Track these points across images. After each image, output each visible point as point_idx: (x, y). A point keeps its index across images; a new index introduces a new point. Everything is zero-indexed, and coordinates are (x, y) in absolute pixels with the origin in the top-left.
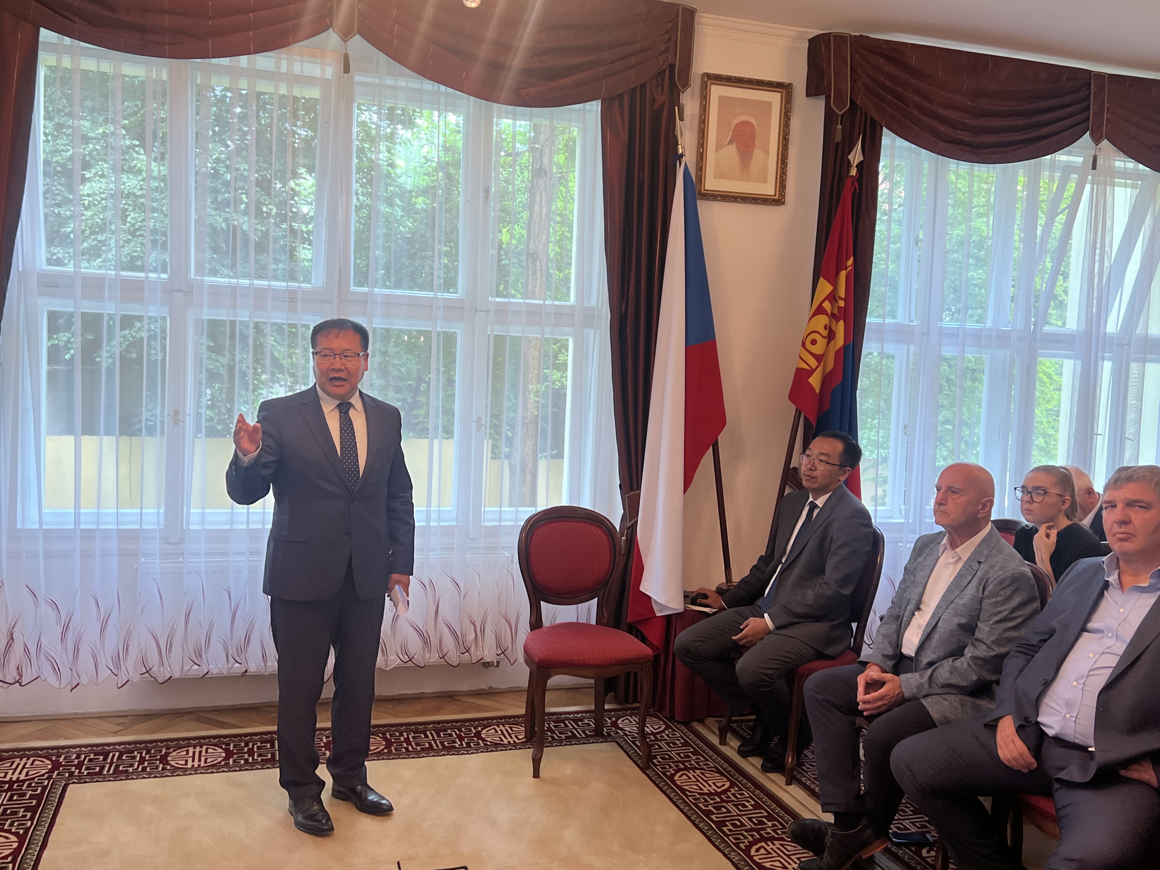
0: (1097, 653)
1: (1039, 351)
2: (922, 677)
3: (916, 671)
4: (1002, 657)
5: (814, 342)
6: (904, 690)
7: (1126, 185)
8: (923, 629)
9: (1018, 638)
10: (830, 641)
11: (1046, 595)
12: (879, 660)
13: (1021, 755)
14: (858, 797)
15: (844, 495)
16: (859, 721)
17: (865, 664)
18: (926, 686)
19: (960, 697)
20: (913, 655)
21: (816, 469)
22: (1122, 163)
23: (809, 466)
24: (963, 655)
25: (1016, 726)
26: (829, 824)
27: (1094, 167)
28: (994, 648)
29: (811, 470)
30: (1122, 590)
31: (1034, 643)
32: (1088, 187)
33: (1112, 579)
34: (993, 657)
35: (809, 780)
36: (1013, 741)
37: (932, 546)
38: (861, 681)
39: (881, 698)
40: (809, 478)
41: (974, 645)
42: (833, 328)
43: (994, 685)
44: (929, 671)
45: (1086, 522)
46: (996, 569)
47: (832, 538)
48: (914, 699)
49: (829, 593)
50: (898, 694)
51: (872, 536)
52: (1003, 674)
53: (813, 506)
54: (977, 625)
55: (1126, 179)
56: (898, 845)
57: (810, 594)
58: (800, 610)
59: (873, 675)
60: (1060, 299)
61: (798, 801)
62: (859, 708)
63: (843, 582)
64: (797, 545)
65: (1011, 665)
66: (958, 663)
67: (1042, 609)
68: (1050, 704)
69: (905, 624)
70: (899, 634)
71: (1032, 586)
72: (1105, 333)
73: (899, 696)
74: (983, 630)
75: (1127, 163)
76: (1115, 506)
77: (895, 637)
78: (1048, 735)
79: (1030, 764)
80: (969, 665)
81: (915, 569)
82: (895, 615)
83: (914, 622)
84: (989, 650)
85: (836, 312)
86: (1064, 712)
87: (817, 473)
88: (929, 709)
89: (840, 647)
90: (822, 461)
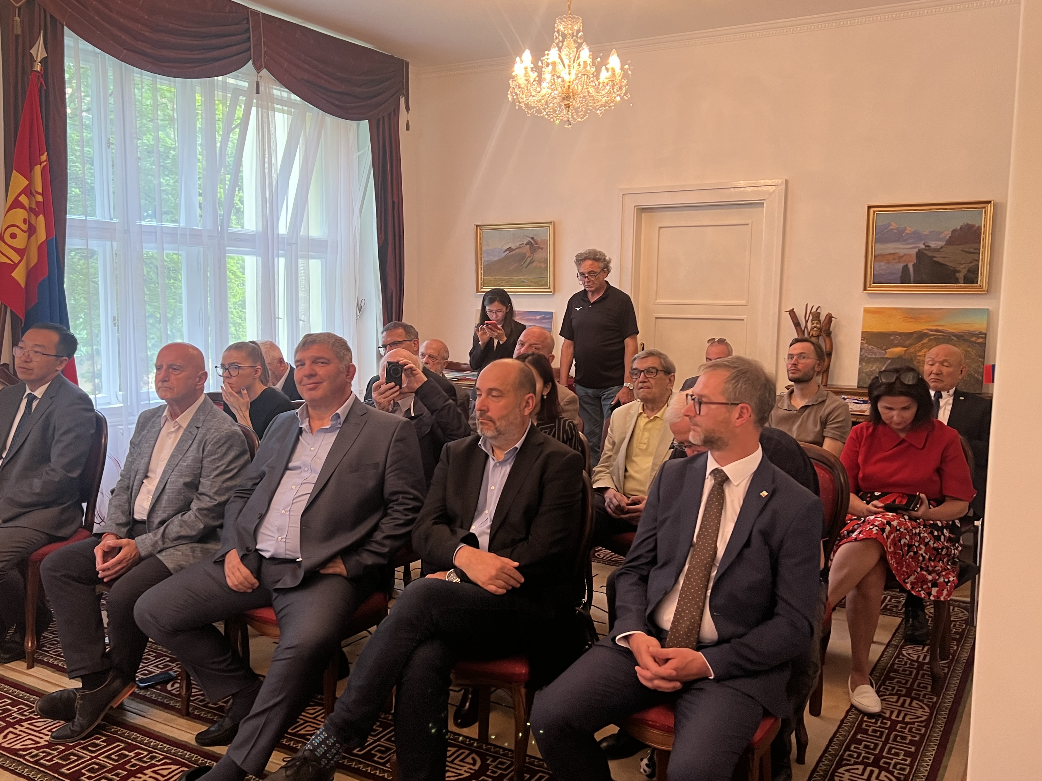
0: (298, 485)
1: (227, 248)
2: (155, 535)
3: (150, 532)
4: (223, 504)
5: (13, 236)
6: (140, 550)
7: (283, 112)
8: (152, 493)
9: (235, 486)
10: (61, 524)
11: (254, 447)
12: (114, 529)
13: (246, 579)
14: (105, 655)
15: (63, 383)
16: (99, 588)
17: (100, 536)
18: (160, 543)
19: (190, 545)
20: (146, 519)
21: (31, 361)
22: (279, 92)
23: (23, 358)
24: (190, 510)
25: (241, 556)
26: (77, 689)
27: (258, 92)
28: (216, 498)
29: (26, 362)
30: (312, 432)
31: (249, 488)
32: (254, 110)
33: (305, 426)
34: (215, 506)
35: (52, 657)
36: (238, 569)
37: (154, 419)
38: (98, 552)
39: (119, 562)
40: (24, 370)
41: (199, 499)
42: (33, 222)
43: (218, 529)
44: (162, 528)
45: (279, 386)
46: (212, 431)
47: (55, 427)
48: (151, 556)
49: (57, 479)
50: (135, 555)
51: (95, 421)
52: (225, 518)
53: (32, 398)
54: (200, 481)
55: (283, 106)
56: (146, 688)
57: (37, 484)
58: (27, 500)
59: (110, 543)
60: (237, 207)
61: (43, 680)
62: (99, 576)
63: (69, 467)
64: (18, 439)
65: (231, 510)
66: (186, 517)
67: (252, 460)
68: (265, 532)
69: (135, 493)
70: (131, 502)
71: (243, 442)
72: (278, 234)
73: (136, 557)
74: (206, 485)
75: (282, 93)
76: (303, 364)
77: (127, 507)
78: (265, 558)
79: (253, 585)
80: (196, 516)
81: (140, 442)
82: (125, 487)
83: (143, 489)
84: (212, 501)
85: (34, 206)
86: (276, 537)
87: (33, 365)
88: (165, 562)
89: (73, 527)
90: (36, 352)
